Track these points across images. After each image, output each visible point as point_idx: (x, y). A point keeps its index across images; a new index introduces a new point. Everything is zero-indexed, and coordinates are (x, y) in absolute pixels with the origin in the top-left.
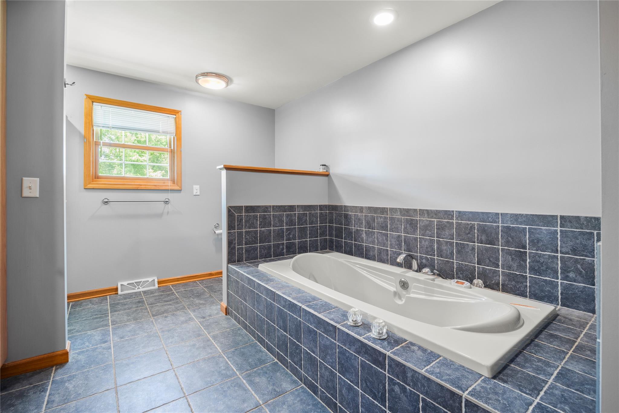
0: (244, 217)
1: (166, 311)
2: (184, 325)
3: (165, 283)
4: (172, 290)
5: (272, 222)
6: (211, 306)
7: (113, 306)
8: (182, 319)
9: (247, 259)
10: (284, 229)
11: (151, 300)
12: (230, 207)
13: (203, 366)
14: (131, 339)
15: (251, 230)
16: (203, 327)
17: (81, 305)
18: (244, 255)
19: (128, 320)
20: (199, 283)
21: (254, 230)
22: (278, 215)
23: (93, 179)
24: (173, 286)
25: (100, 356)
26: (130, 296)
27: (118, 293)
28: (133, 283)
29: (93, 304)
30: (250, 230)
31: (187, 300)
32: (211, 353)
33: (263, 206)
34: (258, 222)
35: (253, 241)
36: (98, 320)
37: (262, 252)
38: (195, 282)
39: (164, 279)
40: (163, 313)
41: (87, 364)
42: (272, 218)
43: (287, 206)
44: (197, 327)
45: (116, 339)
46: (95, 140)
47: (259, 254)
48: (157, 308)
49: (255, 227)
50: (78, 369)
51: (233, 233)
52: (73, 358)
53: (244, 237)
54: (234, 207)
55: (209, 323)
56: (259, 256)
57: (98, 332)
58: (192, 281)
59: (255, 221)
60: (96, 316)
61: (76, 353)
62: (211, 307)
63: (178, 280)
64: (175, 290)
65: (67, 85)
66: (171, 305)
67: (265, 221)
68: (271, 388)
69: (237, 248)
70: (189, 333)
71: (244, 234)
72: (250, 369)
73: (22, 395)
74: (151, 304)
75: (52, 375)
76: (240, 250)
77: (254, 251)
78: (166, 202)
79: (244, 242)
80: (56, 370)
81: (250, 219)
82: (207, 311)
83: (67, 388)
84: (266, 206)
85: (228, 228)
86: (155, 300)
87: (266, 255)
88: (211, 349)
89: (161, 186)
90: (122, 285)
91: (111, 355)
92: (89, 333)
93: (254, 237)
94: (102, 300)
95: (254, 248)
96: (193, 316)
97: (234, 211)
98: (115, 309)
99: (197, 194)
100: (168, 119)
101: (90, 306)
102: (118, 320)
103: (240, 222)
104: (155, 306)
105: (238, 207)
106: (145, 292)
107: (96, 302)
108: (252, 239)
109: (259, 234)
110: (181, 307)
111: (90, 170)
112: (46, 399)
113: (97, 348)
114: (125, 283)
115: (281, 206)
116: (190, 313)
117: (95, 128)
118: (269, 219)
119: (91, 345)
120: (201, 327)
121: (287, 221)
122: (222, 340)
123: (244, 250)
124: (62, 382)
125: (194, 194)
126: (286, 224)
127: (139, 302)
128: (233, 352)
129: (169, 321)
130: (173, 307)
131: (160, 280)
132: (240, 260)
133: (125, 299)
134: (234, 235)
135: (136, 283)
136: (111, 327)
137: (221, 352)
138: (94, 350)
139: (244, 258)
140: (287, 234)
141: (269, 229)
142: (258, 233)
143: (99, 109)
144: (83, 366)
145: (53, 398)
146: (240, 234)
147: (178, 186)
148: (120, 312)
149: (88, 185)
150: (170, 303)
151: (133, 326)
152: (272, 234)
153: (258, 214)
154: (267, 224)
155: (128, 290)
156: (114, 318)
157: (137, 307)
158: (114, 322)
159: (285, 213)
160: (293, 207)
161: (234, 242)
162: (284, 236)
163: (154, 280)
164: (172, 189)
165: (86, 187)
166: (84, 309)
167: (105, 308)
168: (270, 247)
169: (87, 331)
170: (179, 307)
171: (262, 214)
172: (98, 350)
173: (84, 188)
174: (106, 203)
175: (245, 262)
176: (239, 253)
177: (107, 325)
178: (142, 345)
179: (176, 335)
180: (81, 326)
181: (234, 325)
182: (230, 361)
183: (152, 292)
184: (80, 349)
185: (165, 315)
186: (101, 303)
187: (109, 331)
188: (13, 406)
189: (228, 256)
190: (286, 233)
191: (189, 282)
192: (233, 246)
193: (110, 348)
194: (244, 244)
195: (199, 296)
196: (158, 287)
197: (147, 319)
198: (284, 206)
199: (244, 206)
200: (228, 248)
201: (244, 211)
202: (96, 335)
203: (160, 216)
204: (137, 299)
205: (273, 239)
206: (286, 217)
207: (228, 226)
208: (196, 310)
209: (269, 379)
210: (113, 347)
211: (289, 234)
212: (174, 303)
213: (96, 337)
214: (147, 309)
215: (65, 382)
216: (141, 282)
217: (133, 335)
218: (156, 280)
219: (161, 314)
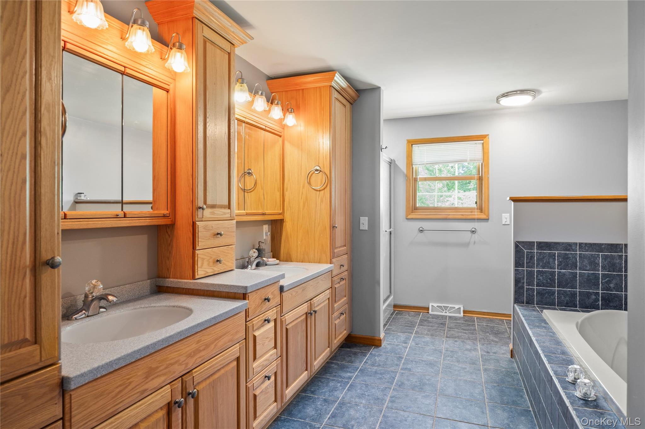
0: (535, 254)
1: (458, 337)
2: (466, 352)
3: (470, 314)
4: (474, 321)
5: (578, 264)
6: (503, 346)
7: (422, 321)
8: (468, 347)
9: (539, 303)
10: (599, 275)
11: (451, 325)
12: (518, 242)
13: (461, 384)
14: (422, 347)
15: (545, 271)
16: (482, 359)
17: (401, 314)
18: (535, 298)
19: (427, 334)
20: (506, 322)
21: (550, 270)
22: (589, 255)
23: (412, 210)
24: (478, 318)
25: (399, 350)
26: (437, 317)
27: (428, 313)
28: (442, 306)
29: (409, 316)
30: (543, 270)
31: (483, 334)
32: (474, 379)
33: (563, 243)
34: (556, 261)
35: (548, 283)
36: (408, 327)
37: (561, 298)
38: (502, 320)
39: (470, 310)
40: (456, 338)
41: (390, 351)
42: (578, 258)
43: (605, 244)
44: (476, 357)
45: (413, 343)
46: (414, 177)
47: (556, 300)
48: (453, 333)
49: (551, 267)
50: (384, 352)
51: (521, 271)
52: (385, 345)
53: (535, 276)
54: (523, 242)
55: (489, 358)
56: (556, 303)
57: (404, 335)
58: (500, 319)
59: (551, 260)
60: (408, 325)
61: (387, 343)
62: (501, 347)
63: (484, 313)
64: (478, 322)
65: (382, 150)
66: (466, 333)
67: (567, 262)
68: (506, 422)
69: (526, 288)
70: (467, 359)
71: (535, 273)
72: (499, 403)
73: (355, 354)
74: (450, 328)
75: (371, 350)
76: (529, 291)
77: (550, 296)
78: (473, 232)
79: (535, 283)
80: (374, 348)
81: (544, 258)
82: (495, 348)
83: (375, 359)
84: (568, 243)
85: (515, 264)
86: (456, 326)
87: (567, 303)
88: (477, 376)
89: (468, 215)
90: (432, 306)
91: (405, 352)
92: (399, 334)
93: (550, 279)
94: (417, 315)
95: (550, 292)
96: (479, 348)
97: (523, 247)
98: (422, 323)
99: (506, 223)
100: (476, 145)
101: (407, 316)
102: (420, 332)
103: (531, 259)
104: (453, 330)
105: (528, 243)
106: (450, 317)
107: (412, 315)
108: (547, 281)
109: (558, 276)
110: (473, 338)
111: (410, 203)
112: (365, 360)
113: (399, 345)
114: (435, 305)
115: (594, 244)
116: (478, 344)
117: (414, 167)
118: (574, 260)
119: (397, 342)
120: (480, 358)
121: (604, 264)
122: (491, 374)
123: (535, 292)
124: (375, 355)
125: (503, 224)
126: (602, 268)
127: (442, 324)
128: (495, 386)
129: (456, 344)
130: (467, 336)
131: (466, 310)
132: (530, 302)
133: (433, 318)
134: (522, 273)
135: (444, 306)
136: (413, 335)
137: (483, 382)
138: (397, 345)
139: (535, 301)
140: (603, 281)
141: (572, 272)
142: (555, 275)
143: (417, 150)
144: (388, 352)
145: (367, 361)
146: (530, 274)
147: (485, 215)
148: (424, 327)
149: (409, 216)
150: (467, 332)
151: (428, 339)
152: (578, 278)
153: (557, 252)
154: (569, 266)
155: (436, 311)
156: (418, 329)
157: (438, 327)
158: (417, 333)
159: (601, 254)
160: (616, 247)
161: (522, 281)
162: (599, 284)
163: (460, 308)
164: (479, 218)
165: (407, 218)
166: (402, 318)
167: (416, 321)
168: (574, 295)
169: (398, 332)
170: (472, 337)
171: (563, 252)
172: (399, 346)
173: (406, 219)
174: (421, 231)
175: (536, 306)
176: (528, 295)
177: (412, 333)
178: (428, 354)
179: (455, 357)
180: (396, 328)
181: (513, 368)
182: (486, 390)
183: (456, 318)
184: (390, 342)
185: (455, 339)
186: (415, 317)
187: (411, 337)
188: (351, 357)
189: (515, 295)
190: (602, 279)
191: (496, 319)
192: (520, 285)
193: (407, 348)
194: (535, 285)
195: (497, 333)
196: (464, 315)
197: (441, 338)
198: (600, 244)
199: (537, 242)
200: (515, 287)
201: (535, 247)
202: (403, 336)
203: (466, 245)
204: (441, 321)
205: (579, 286)
206: (602, 259)
207: (515, 263)
208: (485, 345)
209: (510, 417)
210: (409, 348)
211: (609, 282)
212: (469, 333)
213: (402, 338)
214: (444, 330)
215: (376, 356)
216: (448, 307)
217: (424, 345)
218: (462, 309)
219: (453, 338)
